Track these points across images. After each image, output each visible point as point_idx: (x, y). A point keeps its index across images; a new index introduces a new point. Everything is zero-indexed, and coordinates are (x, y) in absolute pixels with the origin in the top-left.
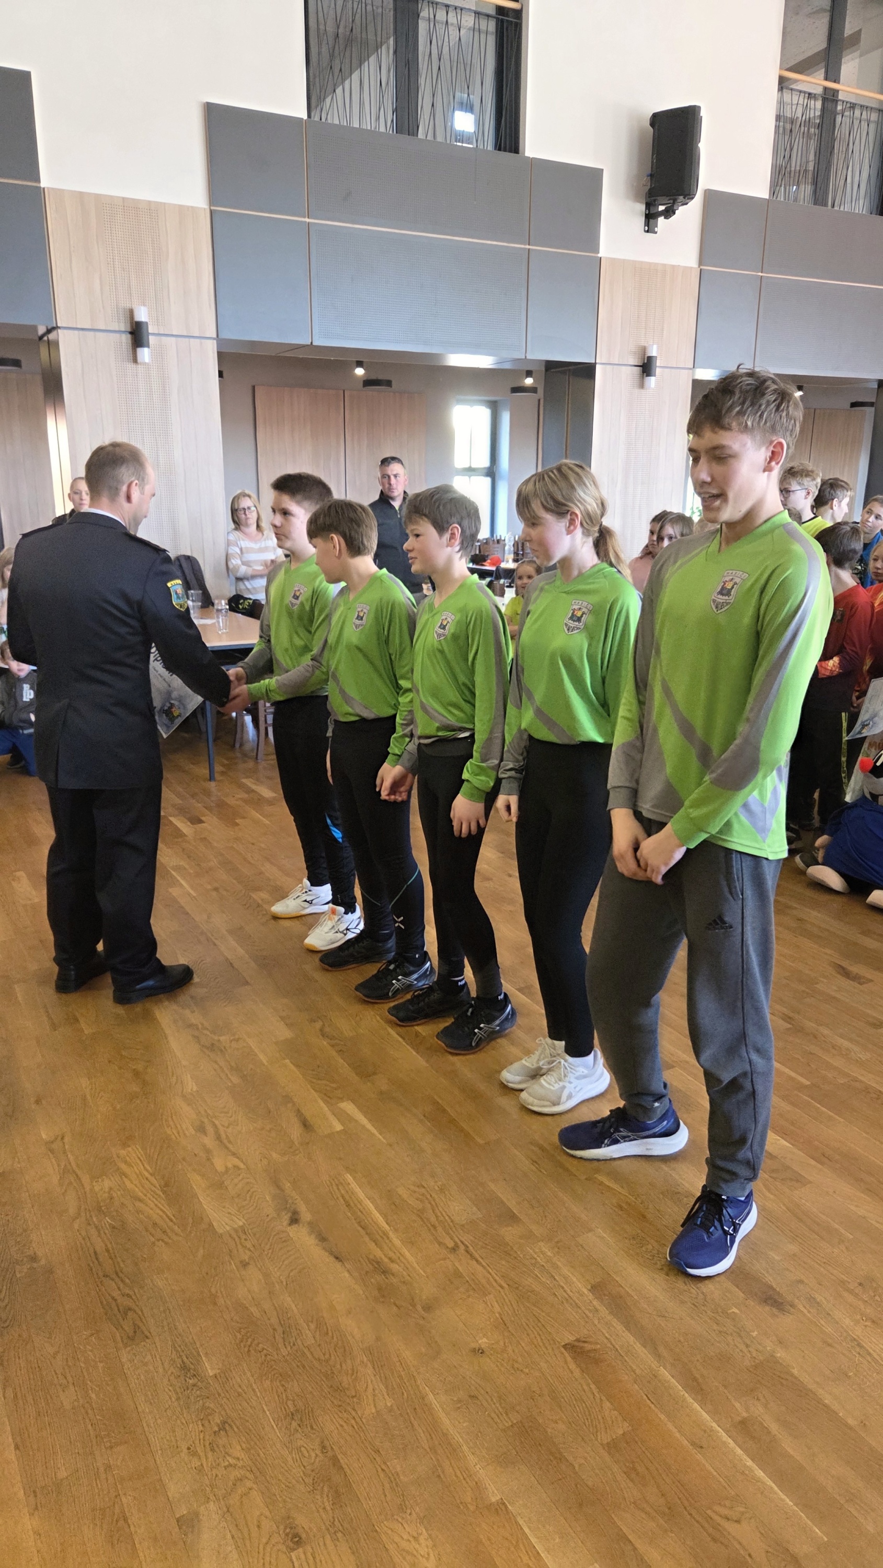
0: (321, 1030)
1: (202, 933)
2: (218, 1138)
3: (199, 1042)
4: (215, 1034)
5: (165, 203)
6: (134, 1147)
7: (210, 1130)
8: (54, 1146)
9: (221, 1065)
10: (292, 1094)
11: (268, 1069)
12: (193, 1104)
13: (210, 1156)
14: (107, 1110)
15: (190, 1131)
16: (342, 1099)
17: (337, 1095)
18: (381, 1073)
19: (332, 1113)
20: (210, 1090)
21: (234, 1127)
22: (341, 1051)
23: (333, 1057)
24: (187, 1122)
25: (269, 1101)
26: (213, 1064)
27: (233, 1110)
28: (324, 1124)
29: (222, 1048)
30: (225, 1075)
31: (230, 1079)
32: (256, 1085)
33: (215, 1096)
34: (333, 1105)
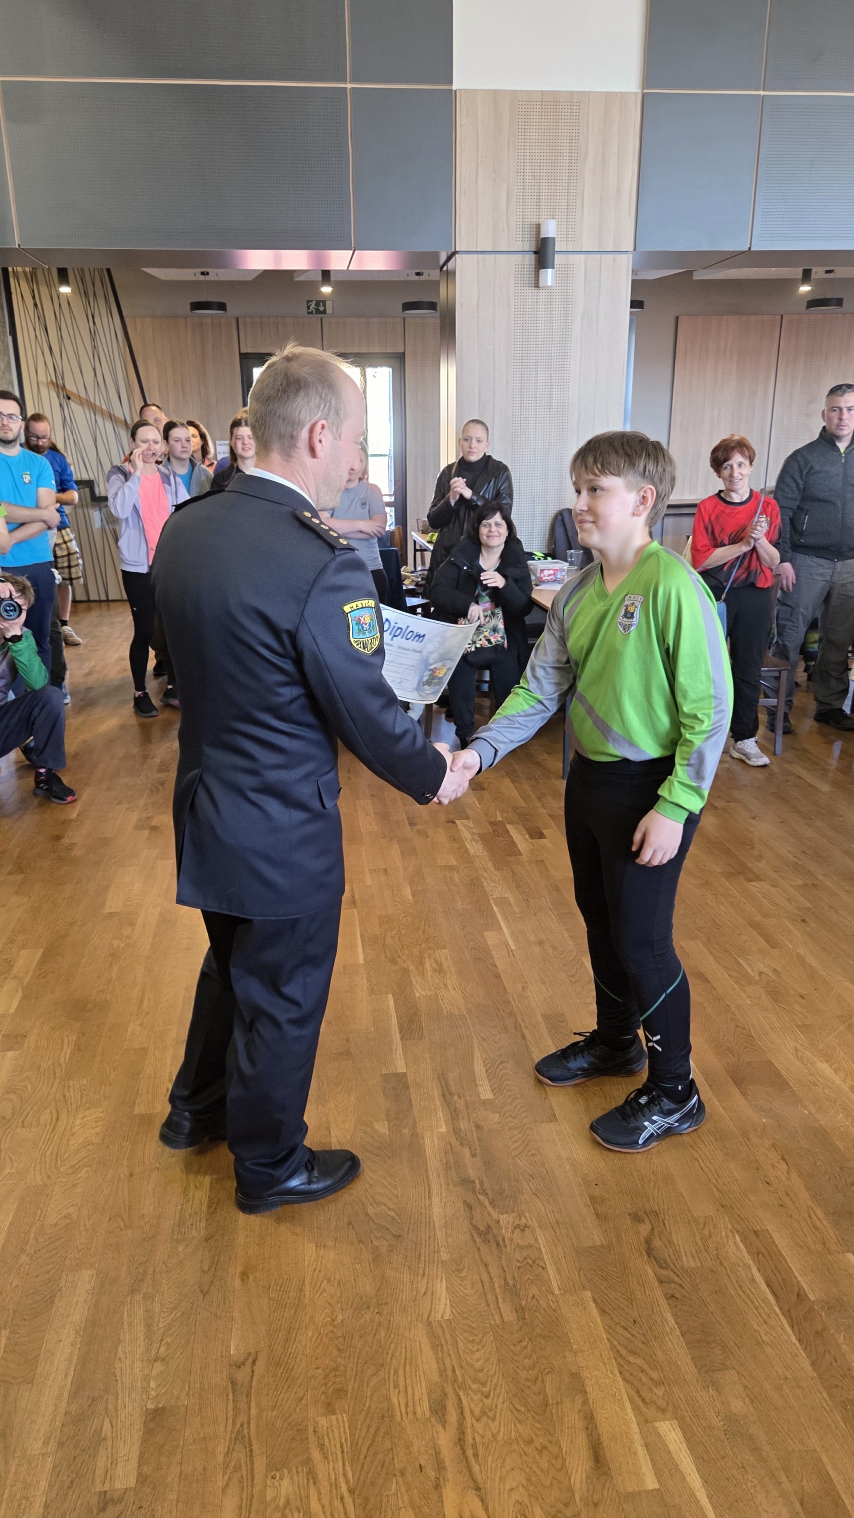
0: (648, 1241)
1: (511, 1014)
2: (461, 1440)
3: (471, 1219)
4: (494, 1207)
6: (340, 1416)
7: (452, 1416)
8: (242, 1375)
9: (492, 1275)
10: (585, 1374)
11: (558, 1302)
12: (440, 1348)
13: (441, 1479)
14: (324, 1319)
15: (424, 1408)
16: (663, 1411)
17: (656, 1399)
18: (734, 1368)
19: (644, 1440)
20: (469, 1326)
21: (487, 1423)
22: (673, 1296)
23: (659, 1305)
24: (423, 1385)
25: (548, 1378)
26: (482, 1268)
27: (495, 1380)
28: (628, 1463)
29: (500, 1239)
30: (495, 1299)
31: (499, 1309)
32: (535, 1333)
33: (473, 1341)
34: (647, 1421)
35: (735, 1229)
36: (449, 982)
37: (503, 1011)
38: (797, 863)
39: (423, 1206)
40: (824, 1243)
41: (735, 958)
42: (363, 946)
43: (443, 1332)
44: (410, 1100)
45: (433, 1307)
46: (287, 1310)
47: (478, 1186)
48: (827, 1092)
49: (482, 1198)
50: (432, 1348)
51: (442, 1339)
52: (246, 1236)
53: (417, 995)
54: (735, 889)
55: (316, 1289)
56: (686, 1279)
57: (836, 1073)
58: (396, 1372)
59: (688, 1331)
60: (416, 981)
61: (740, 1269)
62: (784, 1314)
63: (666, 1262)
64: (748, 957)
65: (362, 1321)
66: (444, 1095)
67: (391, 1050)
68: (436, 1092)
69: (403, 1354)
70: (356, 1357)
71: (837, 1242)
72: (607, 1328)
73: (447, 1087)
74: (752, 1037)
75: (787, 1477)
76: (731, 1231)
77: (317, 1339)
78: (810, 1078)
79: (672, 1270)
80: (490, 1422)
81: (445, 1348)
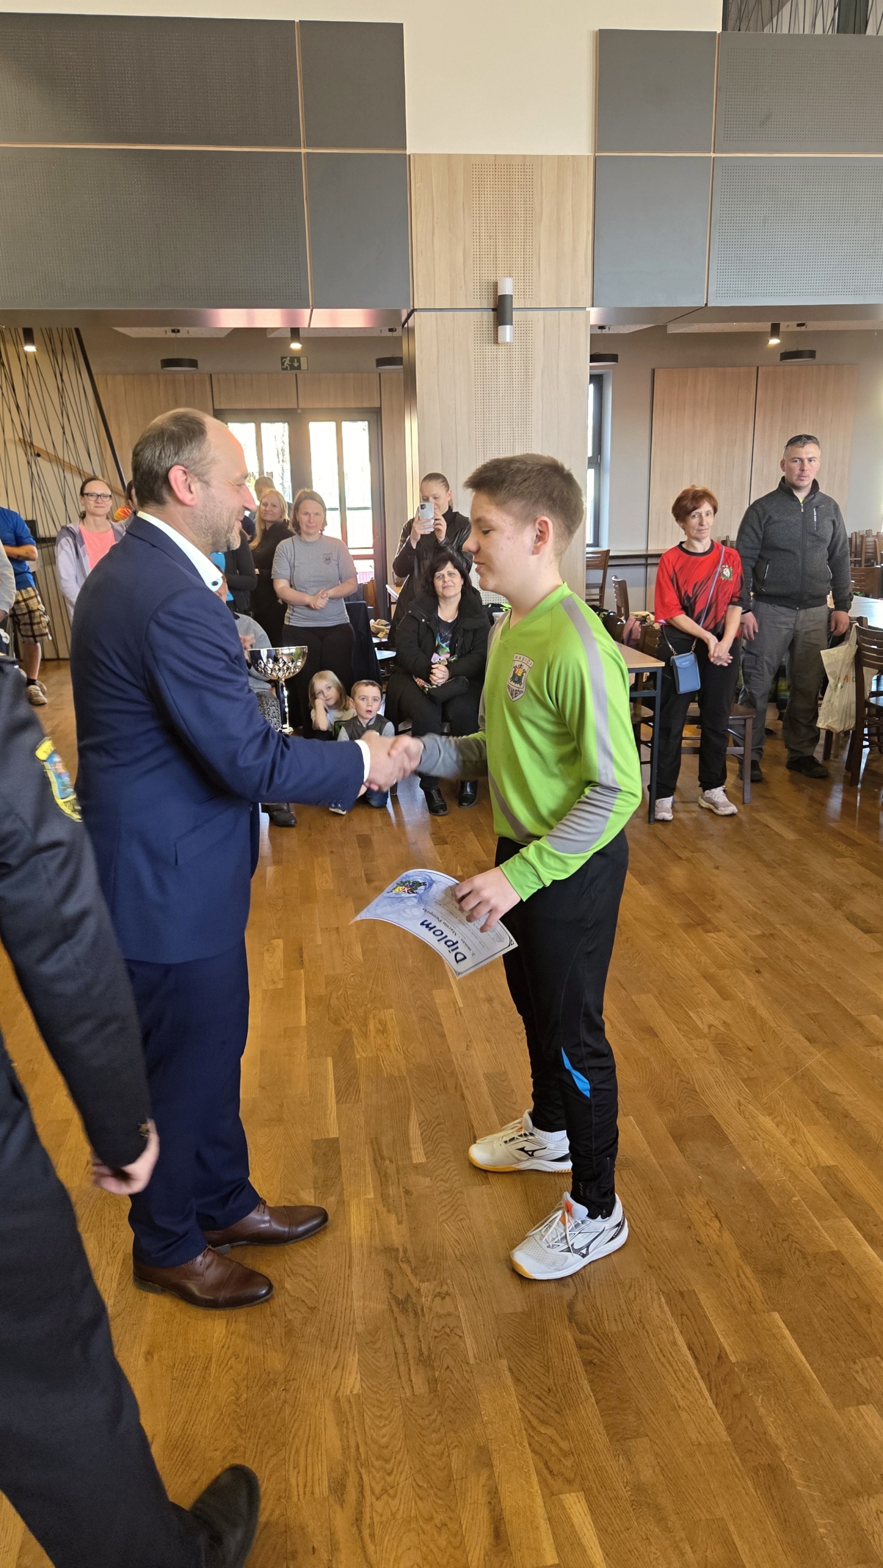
0: (571, 1306)
1: (453, 1074)
2: (358, 1520)
3: (391, 1288)
4: (416, 1275)
5: (542, 156)
7: (352, 1494)
9: (407, 1346)
10: (493, 1447)
11: (472, 1372)
12: (345, 1425)
13: (334, 1562)
14: (228, 1398)
15: (322, 1488)
16: (570, 1482)
17: (564, 1470)
18: (647, 1436)
19: (547, 1513)
20: (378, 1400)
21: (387, 1501)
22: (591, 1362)
23: (576, 1372)
24: (325, 1464)
25: (455, 1453)
26: (397, 1340)
27: (399, 1457)
28: (529, 1538)
29: (418, 1307)
30: (407, 1369)
31: (411, 1381)
32: (446, 1406)
33: (381, 1416)
34: (552, 1494)
35: (661, 1290)
36: (392, 1043)
37: (445, 1071)
38: (756, 913)
39: (342, 1276)
40: (750, 1303)
41: (686, 1011)
42: (306, 1008)
43: (351, 1407)
44: (340, 1167)
45: (343, 1381)
46: (190, 1390)
47: (401, 1254)
48: (766, 1146)
49: (404, 1266)
50: (338, 1424)
51: (348, 1414)
52: (155, 1313)
53: (358, 1057)
54: (693, 941)
55: (223, 1366)
56: (606, 1344)
57: (778, 1126)
58: (297, 1451)
59: (603, 1398)
60: (358, 1042)
61: (662, 1332)
62: (703, 1378)
63: (586, 1326)
64: (699, 1010)
65: (267, 1399)
66: (375, 1160)
67: (325, 1115)
68: (367, 1158)
69: (307, 1432)
70: (257, 1437)
71: (763, 1301)
72: (520, 1397)
73: (379, 1150)
74: (696, 1091)
75: (691, 1548)
76: (656, 1293)
77: (218, 1420)
78: (750, 1132)
79: (593, 1335)
80: (390, 1500)
81: (351, 1426)
